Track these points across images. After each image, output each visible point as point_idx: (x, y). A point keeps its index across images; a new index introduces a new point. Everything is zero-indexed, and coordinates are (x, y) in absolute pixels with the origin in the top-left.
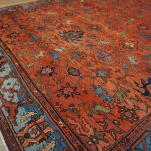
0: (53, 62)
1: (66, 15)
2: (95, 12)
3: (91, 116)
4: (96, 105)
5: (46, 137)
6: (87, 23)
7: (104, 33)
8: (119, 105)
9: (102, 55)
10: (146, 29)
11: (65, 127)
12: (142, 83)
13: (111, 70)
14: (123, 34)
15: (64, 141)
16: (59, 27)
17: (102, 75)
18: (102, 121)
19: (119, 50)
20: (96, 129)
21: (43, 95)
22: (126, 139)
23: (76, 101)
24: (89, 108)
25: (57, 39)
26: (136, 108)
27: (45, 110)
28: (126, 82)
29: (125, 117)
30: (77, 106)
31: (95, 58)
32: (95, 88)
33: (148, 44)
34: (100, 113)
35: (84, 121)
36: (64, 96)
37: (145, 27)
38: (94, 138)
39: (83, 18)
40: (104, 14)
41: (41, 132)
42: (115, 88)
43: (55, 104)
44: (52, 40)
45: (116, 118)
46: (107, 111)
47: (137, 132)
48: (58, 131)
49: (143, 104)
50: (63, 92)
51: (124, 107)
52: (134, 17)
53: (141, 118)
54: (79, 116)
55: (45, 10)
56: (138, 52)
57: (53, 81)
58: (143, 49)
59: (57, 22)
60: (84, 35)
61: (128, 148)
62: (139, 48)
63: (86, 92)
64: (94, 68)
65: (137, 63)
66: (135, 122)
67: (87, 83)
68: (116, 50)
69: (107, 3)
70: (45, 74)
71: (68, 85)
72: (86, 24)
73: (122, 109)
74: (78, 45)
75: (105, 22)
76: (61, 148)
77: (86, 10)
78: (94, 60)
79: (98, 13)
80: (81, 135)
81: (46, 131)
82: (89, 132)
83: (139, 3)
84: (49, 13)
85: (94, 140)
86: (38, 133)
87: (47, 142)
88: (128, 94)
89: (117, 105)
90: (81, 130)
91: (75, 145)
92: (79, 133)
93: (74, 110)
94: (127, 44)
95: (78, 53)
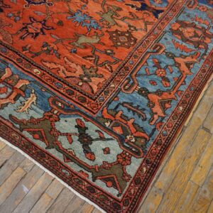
3: (75, 52)
4: (79, 37)
5: (22, 93)
8: (109, 30)
11: (44, 74)
15: (47, 90)
18: (91, 54)
22: (124, 67)
23: (50, 38)
24: (70, 43)
26: (132, 29)
27: (9, 61)
29: (119, 44)
30: (53, 45)
32: (73, 15)
34: (86, 46)
35: (67, 60)
36: (30, 36)
38: (85, 76)
41: (13, 88)
42: (101, 9)
43: (21, 50)
46: (94, 40)
47: (136, 57)
48: (36, 81)
49: (140, 21)
50: (28, 31)
51: (117, 31)
53: (139, 39)
54: (59, 56)
61: (128, 76)
63: (60, 23)
66: (133, 45)
67: (59, 10)
71: (32, 19)
73: (114, 35)
76: (46, 100)
80: (67, 77)
81: (19, 85)
82: (77, 72)
85: (85, 79)
86: (9, 90)
87: (24, 97)
88: (119, 13)
89: (107, 31)
91: (62, 91)
92: (64, 76)
93: (50, 51)
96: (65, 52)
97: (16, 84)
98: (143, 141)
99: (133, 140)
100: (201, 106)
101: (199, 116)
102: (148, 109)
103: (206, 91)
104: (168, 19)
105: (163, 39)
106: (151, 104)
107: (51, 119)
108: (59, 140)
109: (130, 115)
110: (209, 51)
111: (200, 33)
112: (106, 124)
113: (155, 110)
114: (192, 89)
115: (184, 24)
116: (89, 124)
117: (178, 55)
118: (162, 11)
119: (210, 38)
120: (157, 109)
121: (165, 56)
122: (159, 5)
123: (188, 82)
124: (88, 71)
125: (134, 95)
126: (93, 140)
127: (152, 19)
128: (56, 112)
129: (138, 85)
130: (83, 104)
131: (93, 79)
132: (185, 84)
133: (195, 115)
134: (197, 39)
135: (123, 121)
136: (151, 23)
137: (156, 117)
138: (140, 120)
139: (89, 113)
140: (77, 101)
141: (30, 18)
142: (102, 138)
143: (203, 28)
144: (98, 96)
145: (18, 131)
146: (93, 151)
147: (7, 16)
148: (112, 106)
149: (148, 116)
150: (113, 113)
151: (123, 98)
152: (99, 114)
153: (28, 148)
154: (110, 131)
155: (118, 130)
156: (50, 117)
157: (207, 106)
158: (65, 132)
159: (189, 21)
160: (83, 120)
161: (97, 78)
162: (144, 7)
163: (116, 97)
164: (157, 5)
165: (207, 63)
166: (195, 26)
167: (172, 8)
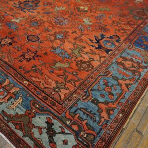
0: (12, 32)
3: (53, 72)
4: (56, 63)
5: (13, 96)
8: (76, 60)
9: (58, 20)
11: (30, 85)
12: (96, 39)
13: (68, 32)
15: (30, 96)
17: (60, 37)
18: (62, 74)
19: (75, 14)
20: (58, 81)
21: (6, 63)
22: (83, 84)
23: (38, 63)
24: (50, 66)
25: (13, 10)
26: (91, 60)
27: (9, 75)
28: (82, 41)
29: (82, 69)
30: (39, 67)
31: (52, 24)
32: (54, 49)
33: (100, 5)
34: (60, 69)
35: (46, 77)
36: (26, 60)
38: (57, 88)
41: (8, 92)
42: (72, 47)
43: (18, 68)
44: (7, 12)
45: (74, 70)
46: (66, 66)
47: (92, 78)
48: (24, 89)
49: (96, 56)
50: (24, 57)
51: (81, 61)
53: (95, 67)
54: (42, 74)
56: (92, 13)
57: (14, 49)
58: (96, 11)
60: (40, 4)
61: (86, 90)
62: (93, 10)
63: (46, 54)
64: (52, 32)
65: (91, 24)
66: (91, 70)
67: (46, 46)
68: (72, 14)
70: (4, 45)
71: (29, 50)
73: (79, 63)
74: (35, 14)
76: (28, 102)
78: (51, 25)
80: (45, 88)
81: (13, 91)
82: (52, 85)
85: (57, 90)
86: (6, 94)
87: (14, 99)
88: (84, 50)
89: (75, 60)
90: (45, 84)
91: (40, 97)
92: (43, 87)
93: (37, 70)
94: (82, 7)
95: (36, 21)
96: (46, 72)
97: (11, 89)
98: (92, 137)
99: (85, 136)
100: (135, 114)
101: (134, 121)
102: (98, 113)
103: (139, 104)
104: (115, 55)
105: (111, 68)
106: (100, 111)
107: (30, 116)
108: (32, 131)
109: (85, 117)
110: (141, 77)
111: (135, 65)
112: (67, 122)
113: (102, 115)
114: (130, 102)
115: (125, 59)
116: (55, 121)
117: (120, 78)
118: (111, 50)
119: (143, 69)
120: (104, 114)
121: (112, 79)
122: (110, 47)
123: (127, 97)
124: (59, 85)
125: (89, 103)
126: (56, 133)
127: (105, 54)
128: (34, 111)
129: (92, 96)
130: (53, 107)
131: (62, 90)
132: (125, 98)
133: (131, 120)
134: (133, 69)
135: (80, 121)
136: (103, 57)
137: (103, 120)
138: (92, 122)
139: (56, 114)
140: (49, 104)
142: (63, 133)
143: (138, 62)
144: (64, 102)
145: (6, 122)
146: (55, 141)
147: (14, 48)
148: (73, 110)
149: (98, 119)
150: (73, 115)
151: (81, 105)
152: (63, 115)
153: (10, 135)
154: (69, 127)
155: (75, 128)
156: (30, 114)
157: (140, 115)
158: (38, 125)
159: (128, 57)
160: (52, 118)
161: (64, 90)
162: (100, 47)
163: (76, 103)
164: (108, 46)
165: (141, 85)
166: (132, 61)
167: (118, 49)
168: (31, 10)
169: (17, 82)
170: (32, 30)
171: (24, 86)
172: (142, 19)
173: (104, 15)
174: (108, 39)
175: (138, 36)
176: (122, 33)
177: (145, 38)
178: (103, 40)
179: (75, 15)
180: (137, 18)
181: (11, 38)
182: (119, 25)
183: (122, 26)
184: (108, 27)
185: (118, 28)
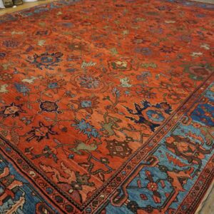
0: (20, 97)
1: (38, 33)
2: (77, 26)
3: (72, 158)
4: (78, 143)
5: (12, 194)
6: (67, 41)
7: (88, 53)
8: (107, 139)
9: (86, 80)
10: (143, 43)
11: (38, 177)
12: (137, 109)
13: (98, 98)
14: (114, 52)
15: (37, 194)
16: (28, 51)
17: (86, 105)
18: (87, 161)
19: (109, 72)
21: (7, 142)
22: (116, 178)
23: (52, 143)
24: (69, 149)
25: (25, 66)
26: (129, 139)
27: (10, 161)
28: (116, 111)
29: (115, 153)
30: (53, 149)
33: (144, 60)
34: (83, 153)
35: (63, 165)
36: (36, 138)
37: (141, 41)
38: (77, 183)
39: (60, 35)
40: (89, 28)
43: (23, 151)
44: (18, 69)
46: (92, 148)
47: (129, 167)
48: (29, 184)
49: (137, 133)
50: (34, 134)
51: (114, 140)
52: (127, 28)
53: (134, 150)
54: (57, 161)
55: (8, 29)
56: (132, 71)
57: (20, 122)
58: (138, 67)
59: (25, 44)
60: (63, 57)
61: (119, 188)
62: (133, 67)
63: (65, 130)
64: (76, 98)
65: (130, 86)
66: (128, 155)
67: (66, 118)
68: (105, 72)
69: (94, 14)
70: (8, 115)
71: (41, 124)
72: (65, 43)
73: (111, 144)
74: (55, 72)
75: (91, 38)
76: (33, 204)
77: (65, 25)
78: (76, 88)
79: (81, 28)
80: (60, 183)
81: (12, 186)
82: (70, 178)
83: (134, 11)
84: (13, 33)
85: (77, 186)
87: (13, 200)
88: (119, 124)
89: (105, 140)
90: (59, 177)
91: (51, 197)
92: (57, 181)
93: (49, 154)
94: (119, 63)
95: (55, 82)
96: (63, 157)
97: (10, 184)
104: (163, 133)
105: (157, 152)
110: (202, 167)
111: (193, 148)
114: (185, 207)
115: (178, 139)
117: (171, 169)
118: (158, 125)
119: (204, 154)
121: (158, 169)
122: (156, 120)
123: (181, 199)
124: (81, 178)
125: (123, 209)
127: (148, 131)
129: (128, 198)
131: (84, 187)
132: (177, 201)
134: (191, 154)
136: (146, 136)
140: (64, 209)
141: (40, 123)
143: (197, 143)
144: (86, 206)
147: (21, 120)
159: (183, 136)
161: (88, 187)
162: (142, 120)
163: (104, 209)
164: (154, 119)
165: (201, 180)
166: (189, 141)
167: (168, 123)
168: (49, 67)
169: (20, 173)
170: (48, 95)
171: (30, 178)
172: (202, 78)
173: (149, 74)
174: (153, 109)
175: (196, 105)
176: (174, 99)
177: (207, 107)
178: (147, 110)
179: (108, 74)
180: (195, 78)
181: (18, 106)
182: (169, 88)
183: (174, 89)
184: (154, 91)
185: (168, 92)
